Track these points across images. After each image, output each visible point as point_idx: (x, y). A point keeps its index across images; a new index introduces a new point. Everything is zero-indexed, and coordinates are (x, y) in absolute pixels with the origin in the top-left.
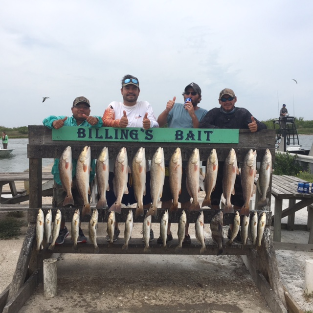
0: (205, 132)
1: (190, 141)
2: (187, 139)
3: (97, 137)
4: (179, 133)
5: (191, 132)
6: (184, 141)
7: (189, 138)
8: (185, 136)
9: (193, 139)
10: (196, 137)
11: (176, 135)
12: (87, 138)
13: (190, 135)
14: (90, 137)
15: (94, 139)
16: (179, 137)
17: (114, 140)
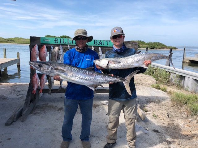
0: (106, 41)
1: (100, 45)
2: (99, 44)
4: (96, 41)
6: (97, 45)
8: (98, 43)
9: (102, 44)
10: (103, 43)
11: (94, 42)
12: (59, 43)
13: (100, 43)
14: (60, 43)
15: (62, 44)
16: (96, 43)
17: (71, 44)
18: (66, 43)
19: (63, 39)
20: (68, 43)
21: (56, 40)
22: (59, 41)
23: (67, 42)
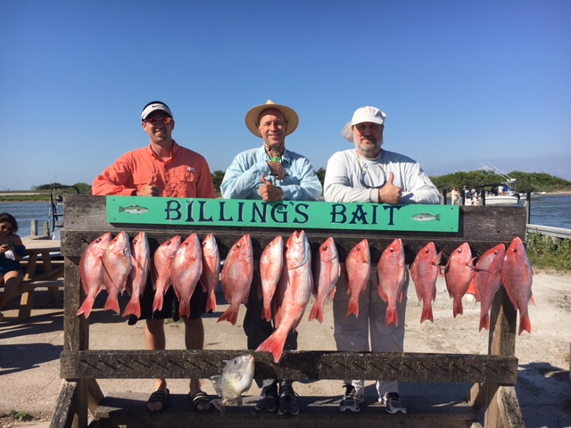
0: (385, 207)
1: (359, 226)
2: (353, 222)
3: (202, 219)
4: (339, 209)
5: (360, 207)
6: (347, 226)
7: (356, 220)
8: (350, 217)
9: (365, 222)
10: (369, 218)
11: (334, 214)
12: (183, 221)
13: (359, 214)
14: (190, 219)
15: (196, 222)
16: (339, 218)
17: (235, 223)
18: (211, 220)
19: (202, 203)
20: (222, 219)
21: (174, 206)
22: (184, 211)
23: (216, 216)
